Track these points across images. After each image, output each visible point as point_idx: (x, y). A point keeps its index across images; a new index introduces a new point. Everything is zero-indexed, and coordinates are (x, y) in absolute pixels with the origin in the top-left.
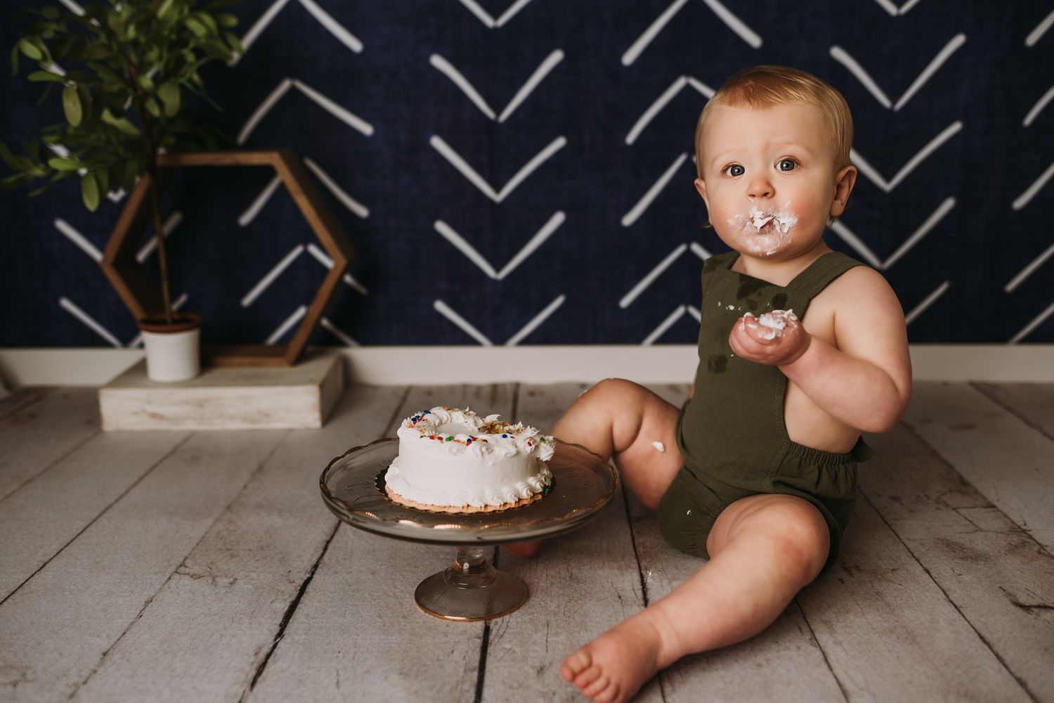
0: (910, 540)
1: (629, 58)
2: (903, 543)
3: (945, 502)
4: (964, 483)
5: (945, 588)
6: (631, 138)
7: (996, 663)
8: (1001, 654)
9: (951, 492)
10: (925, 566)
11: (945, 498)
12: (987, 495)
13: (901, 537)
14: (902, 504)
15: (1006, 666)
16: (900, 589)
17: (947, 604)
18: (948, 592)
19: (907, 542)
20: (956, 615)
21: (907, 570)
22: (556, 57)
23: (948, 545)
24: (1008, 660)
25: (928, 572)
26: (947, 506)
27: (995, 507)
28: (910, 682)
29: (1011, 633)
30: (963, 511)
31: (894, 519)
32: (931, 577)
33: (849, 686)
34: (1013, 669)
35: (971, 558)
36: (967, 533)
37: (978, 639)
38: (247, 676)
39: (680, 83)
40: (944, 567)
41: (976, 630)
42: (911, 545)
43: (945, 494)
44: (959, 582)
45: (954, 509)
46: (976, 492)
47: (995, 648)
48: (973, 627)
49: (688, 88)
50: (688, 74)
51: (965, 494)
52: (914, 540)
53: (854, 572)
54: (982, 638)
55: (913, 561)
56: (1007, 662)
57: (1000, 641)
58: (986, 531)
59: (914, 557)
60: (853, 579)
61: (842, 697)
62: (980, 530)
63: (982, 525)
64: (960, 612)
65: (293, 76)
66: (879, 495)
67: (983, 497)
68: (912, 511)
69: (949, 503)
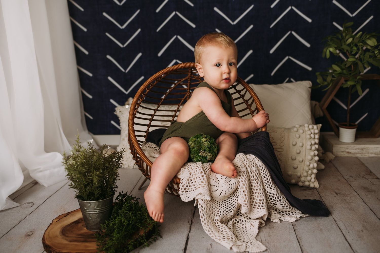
0: (354, 187)
1: (272, 51)
2: (352, 188)
3: (365, 177)
4: (371, 172)
5: (363, 198)
6: (272, 74)
7: (374, 215)
8: (375, 213)
9: (367, 175)
10: (358, 193)
11: (365, 176)
12: (377, 176)
13: (352, 186)
14: (353, 178)
15: (376, 216)
16: (350, 199)
17: (363, 202)
18: (363, 199)
19: (353, 187)
20: (365, 204)
21: (353, 194)
22: (251, 52)
23: (365, 188)
24: (377, 214)
25: (359, 195)
26: (365, 178)
27: (379, 178)
28: (352, 219)
29: (379, 209)
30: (370, 180)
31: (350, 182)
32: (359, 196)
33: (336, 219)
34: (378, 216)
35: (371, 191)
36: (370, 185)
37: (370, 210)
38: (191, 215)
39: (287, 58)
40: (363, 193)
41: (370, 208)
42: (354, 188)
43: (365, 175)
44: (367, 197)
45: (367, 179)
46: (374, 175)
47: (374, 212)
48: (369, 207)
49: (289, 59)
50: (289, 55)
51: (371, 175)
52: (355, 187)
53: (338, 194)
54: (371, 210)
55: (355, 192)
56: (377, 215)
57: (376, 210)
58: (376, 185)
59: (355, 191)
60: (338, 196)
61: (334, 222)
62: (374, 184)
63: (375, 183)
64: (366, 204)
65: (176, 59)
66: (346, 175)
67: (376, 176)
68: (355, 180)
69: (366, 178)
